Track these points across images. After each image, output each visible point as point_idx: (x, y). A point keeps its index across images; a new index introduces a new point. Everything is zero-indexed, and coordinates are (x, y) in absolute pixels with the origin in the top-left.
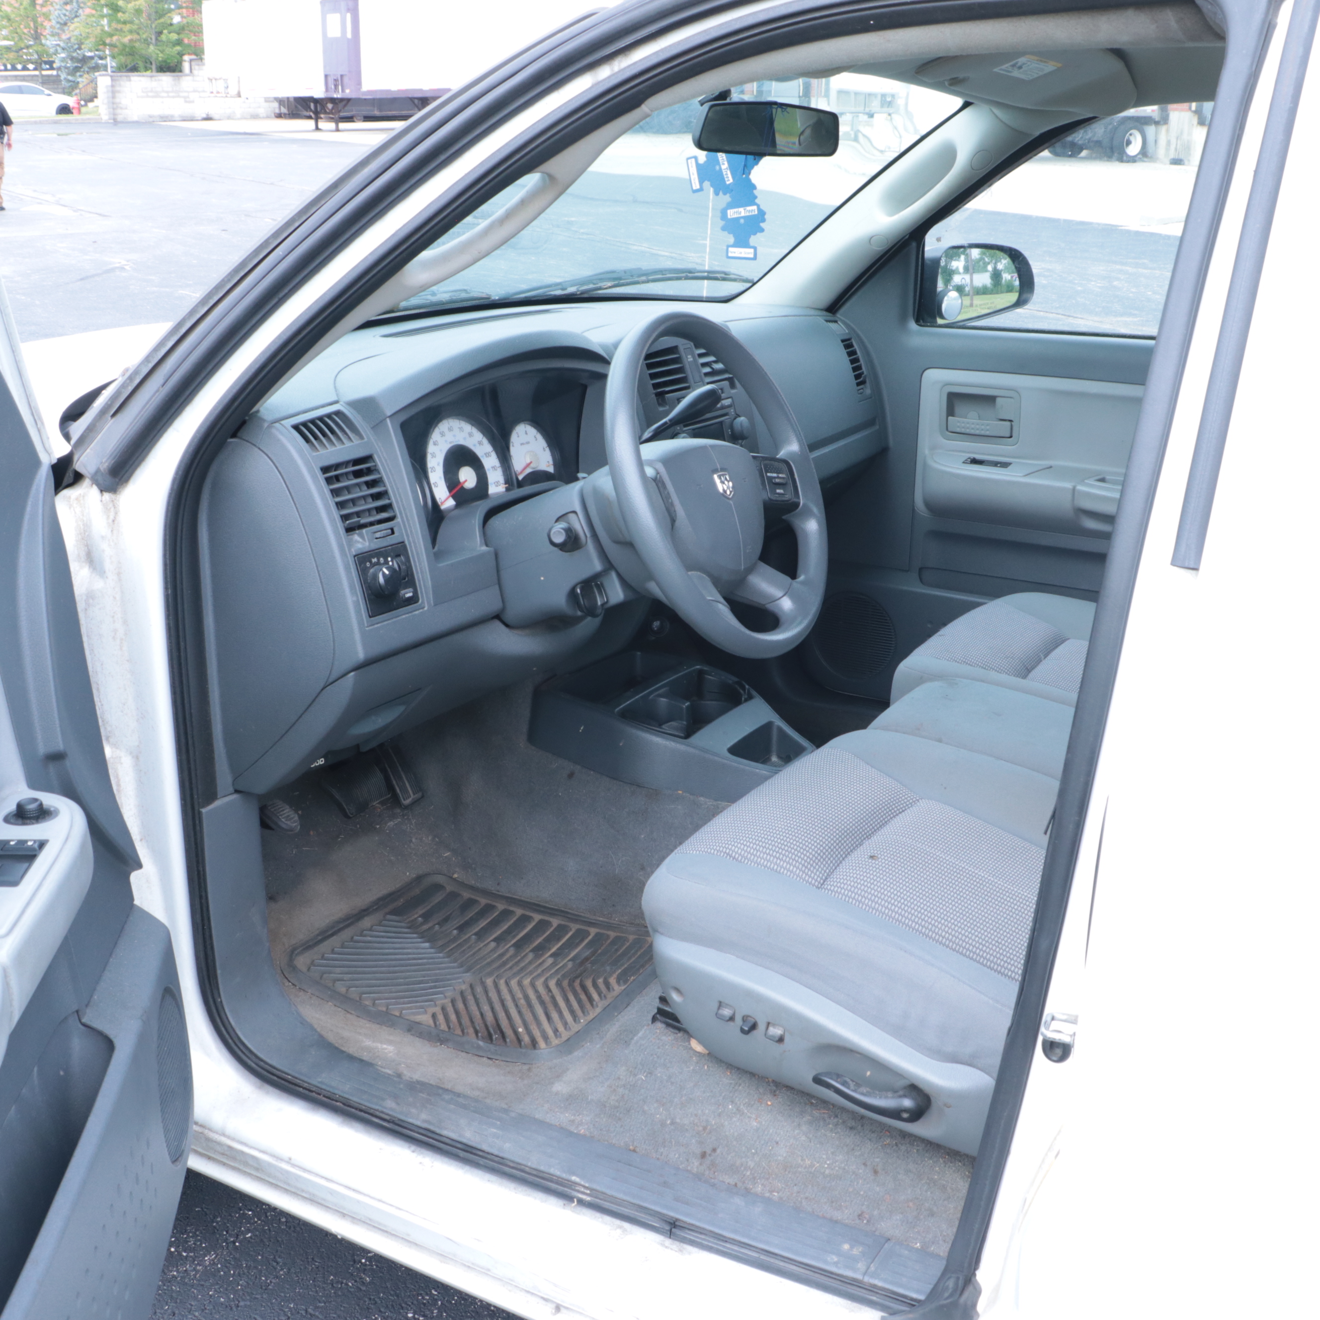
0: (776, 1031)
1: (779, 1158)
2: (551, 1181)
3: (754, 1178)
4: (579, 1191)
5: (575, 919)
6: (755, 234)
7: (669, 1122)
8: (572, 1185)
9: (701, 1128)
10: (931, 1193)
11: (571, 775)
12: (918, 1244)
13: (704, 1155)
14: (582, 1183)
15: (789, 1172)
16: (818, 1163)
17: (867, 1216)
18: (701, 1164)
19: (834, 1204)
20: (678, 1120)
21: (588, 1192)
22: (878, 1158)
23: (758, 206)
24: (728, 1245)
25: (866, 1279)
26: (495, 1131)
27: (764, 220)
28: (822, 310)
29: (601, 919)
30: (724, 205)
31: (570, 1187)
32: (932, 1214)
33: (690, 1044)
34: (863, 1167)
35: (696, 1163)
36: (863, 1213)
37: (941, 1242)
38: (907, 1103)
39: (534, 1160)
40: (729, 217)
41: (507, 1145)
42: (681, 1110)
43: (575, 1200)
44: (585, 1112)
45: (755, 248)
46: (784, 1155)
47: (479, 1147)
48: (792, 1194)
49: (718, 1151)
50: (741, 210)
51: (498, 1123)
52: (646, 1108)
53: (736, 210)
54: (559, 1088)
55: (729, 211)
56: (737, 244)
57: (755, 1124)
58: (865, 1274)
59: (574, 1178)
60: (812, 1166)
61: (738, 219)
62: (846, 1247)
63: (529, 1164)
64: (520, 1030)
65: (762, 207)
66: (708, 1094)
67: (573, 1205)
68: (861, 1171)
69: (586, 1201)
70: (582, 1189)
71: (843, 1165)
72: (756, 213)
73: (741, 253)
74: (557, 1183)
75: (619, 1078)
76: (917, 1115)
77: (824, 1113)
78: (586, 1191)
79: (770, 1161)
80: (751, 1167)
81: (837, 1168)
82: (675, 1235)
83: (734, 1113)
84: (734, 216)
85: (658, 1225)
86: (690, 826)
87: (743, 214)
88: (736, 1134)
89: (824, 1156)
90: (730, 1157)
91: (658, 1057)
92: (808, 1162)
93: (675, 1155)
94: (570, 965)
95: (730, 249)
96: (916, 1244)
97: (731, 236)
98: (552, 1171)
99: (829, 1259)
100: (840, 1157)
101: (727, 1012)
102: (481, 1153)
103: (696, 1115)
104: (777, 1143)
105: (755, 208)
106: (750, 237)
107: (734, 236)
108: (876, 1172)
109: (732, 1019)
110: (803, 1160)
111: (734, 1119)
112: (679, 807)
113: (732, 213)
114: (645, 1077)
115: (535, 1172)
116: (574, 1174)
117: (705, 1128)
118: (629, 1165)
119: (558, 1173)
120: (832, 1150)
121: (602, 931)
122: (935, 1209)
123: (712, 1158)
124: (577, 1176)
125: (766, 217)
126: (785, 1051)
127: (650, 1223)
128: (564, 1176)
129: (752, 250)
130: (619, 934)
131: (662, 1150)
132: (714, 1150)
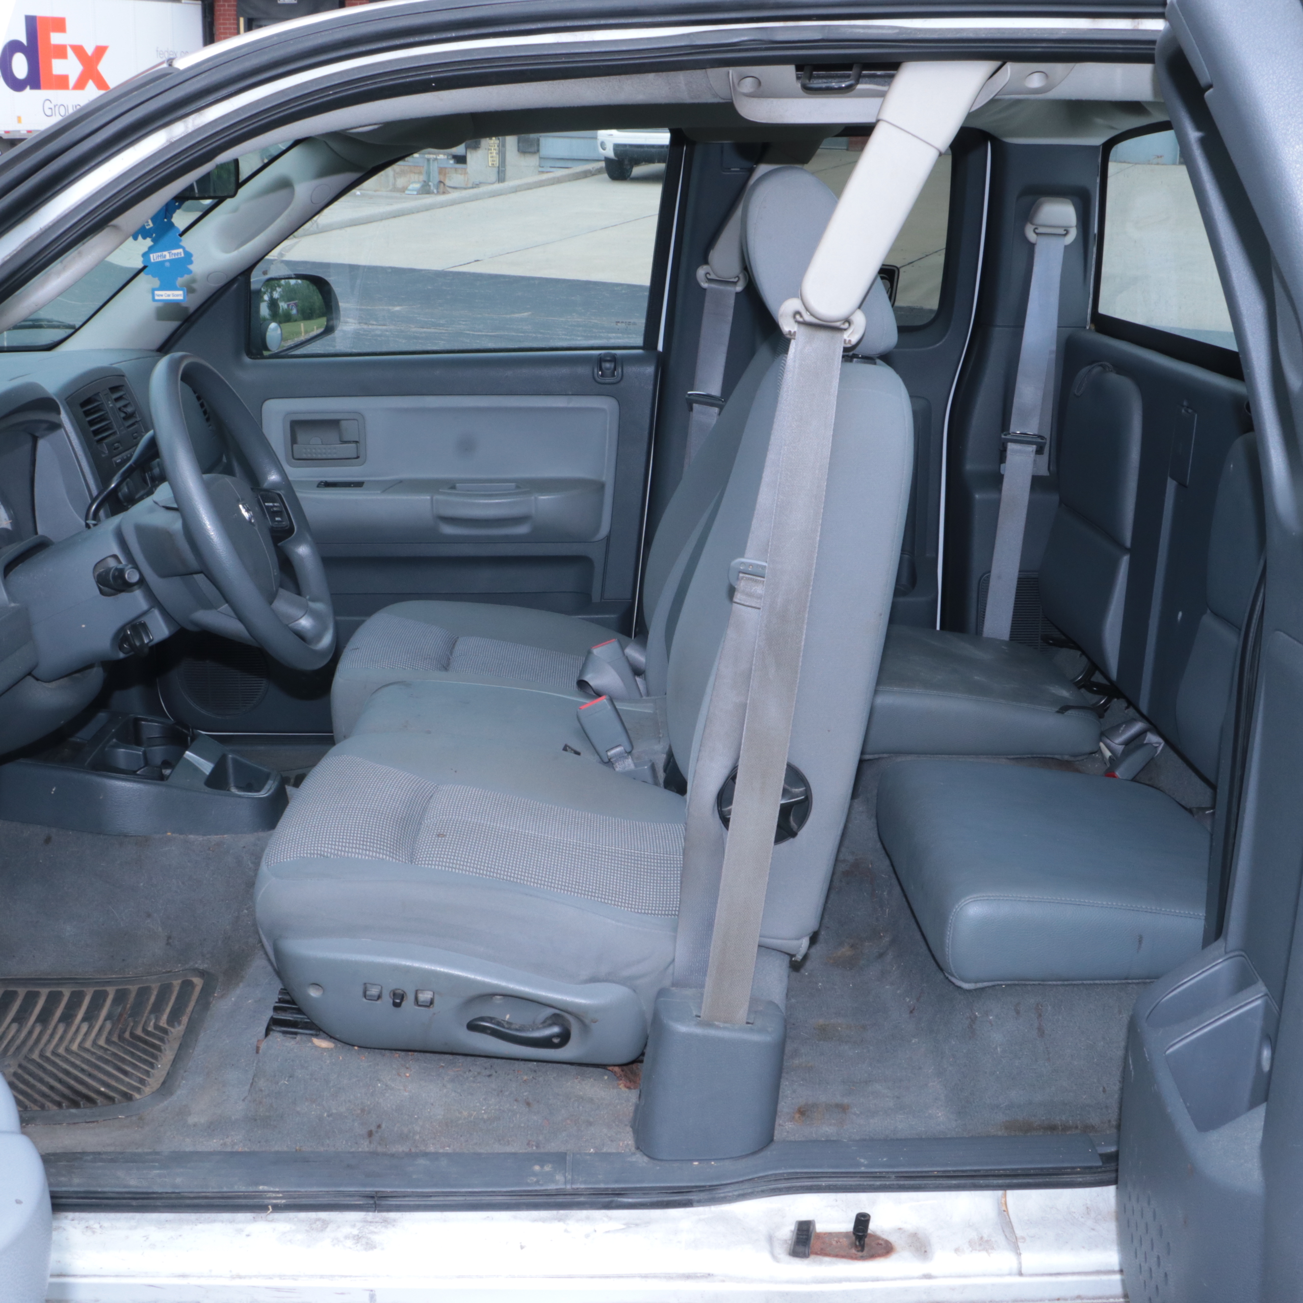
0: (425, 996)
1: (438, 1117)
2: (239, 1197)
3: (424, 1140)
4: (270, 1198)
5: (87, 982)
7: (325, 1115)
8: (260, 1195)
9: (359, 1112)
10: (583, 1107)
11: (48, 840)
12: (592, 1150)
13: (370, 1134)
14: (272, 1189)
15: (452, 1127)
16: (474, 1111)
17: (534, 1143)
18: (370, 1142)
19: (502, 1142)
20: (334, 1111)
21: (281, 1195)
22: (526, 1092)
23: (184, 248)
24: (433, 1199)
25: (569, 1187)
26: (158, 1171)
27: (191, 262)
28: (152, 351)
29: (114, 976)
30: (145, 249)
31: (261, 1197)
32: (590, 1124)
33: (313, 1044)
34: (515, 1103)
35: (366, 1143)
36: (529, 1141)
37: (609, 1143)
38: (556, 1030)
39: (214, 1185)
40: (152, 261)
41: (178, 1180)
42: (333, 1101)
43: (270, 1207)
44: (233, 1133)
45: (184, 290)
46: (442, 1113)
47: (150, 1190)
48: (461, 1144)
49: (383, 1126)
50: (166, 253)
51: (157, 1164)
52: (298, 1109)
53: (159, 254)
54: (196, 1120)
55: (151, 256)
56: (162, 288)
57: (407, 1094)
58: (566, 1183)
59: (261, 1188)
60: (470, 1115)
61: (162, 263)
62: (537, 1168)
63: (210, 1190)
64: (103, 1089)
65: (188, 249)
66: (354, 1080)
67: (269, 1212)
68: (515, 1107)
69: (281, 1205)
70: (274, 1195)
71: (497, 1107)
72: (182, 255)
73: (169, 296)
74: (245, 1197)
75: (261, 1090)
76: (564, 1038)
77: (458, 1071)
78: (278, 1195)
79: (431, 1123)
80: (419, 1131)
81: (493, 1111)
82: (379, 1205)
83: (385, 1089)
84: (158, 260)
85: (361, 1203)
86: (189, 864)
87: (168, 257)
88: (394, 1107)
89: (478, 1104)
90: (396, 1129)
91: (293, 1061)
92: (465, 1114)
93: (342, 1142)
94: (109, 1025)
95: (157, 292)
96: (590, 1150)
97: (157, 279)
98: (236, 1188)
99: (529, 1181)
100: (492, 1101)
101: (374, 991)
102: (155, 1196)
103: (349, 1101)
104: (432, 1104)
105: (181, 250)
107: (159, 280)
108: (528, 1104)
109: (379, 997)
110: (460, 1113)
111: (387, 1095)
112: (173, 848)
113: (155, 258)
114: (288, 1081)
115: (219, 1195)
116: (257, 1184)
117: (363, 1110)
118: (307, 1162)
119: (243, 1189)
120: (484, 1097)
121: (120, 987)
122: (591, 1120)
123: (380, 1134)
124: (263, 1184)
125: (193, 259)
126: (434, 1014)
127: (353, 1203)
128: (251, 1189)
129: (181, 292)
130: (141, 986)
131: (328, 1141)
132: (379, 1126)
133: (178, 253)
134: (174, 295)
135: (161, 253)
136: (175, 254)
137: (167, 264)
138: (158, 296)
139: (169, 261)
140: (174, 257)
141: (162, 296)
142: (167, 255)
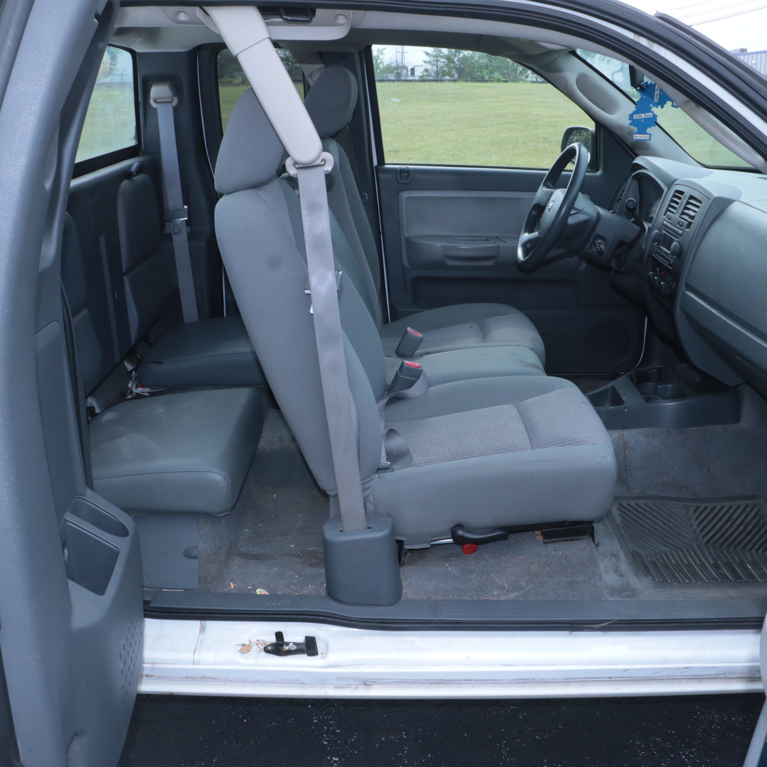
6: (650, 127)
23: (653, 112)
27: (656, 120)
40: (634, 118)
45: (650, 134)
50: (643, 115)
53: (639, 115)
55: (634, 116)
56: (639, 133)
61: (640, 120)
65: (655, 113)
72: (652, 116)
73: (641, 137)
84: (638, 118)
87: (643, 117)
97: (636, 128)
105: (651, 114)
106: (647, 129)
113: (635, 117)
129: (648, 136)
133: (649, 115)
134: (644, 137)
135: (640, 115)
136: (648, 116)
137: (643, 121)
138: (636, 137)
139: (643, 119)
140: (647, 117)
141: (638, 137)
142: (643, 116)
